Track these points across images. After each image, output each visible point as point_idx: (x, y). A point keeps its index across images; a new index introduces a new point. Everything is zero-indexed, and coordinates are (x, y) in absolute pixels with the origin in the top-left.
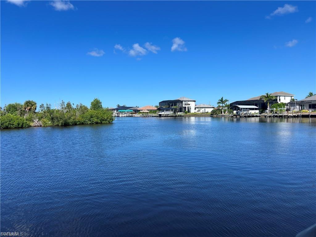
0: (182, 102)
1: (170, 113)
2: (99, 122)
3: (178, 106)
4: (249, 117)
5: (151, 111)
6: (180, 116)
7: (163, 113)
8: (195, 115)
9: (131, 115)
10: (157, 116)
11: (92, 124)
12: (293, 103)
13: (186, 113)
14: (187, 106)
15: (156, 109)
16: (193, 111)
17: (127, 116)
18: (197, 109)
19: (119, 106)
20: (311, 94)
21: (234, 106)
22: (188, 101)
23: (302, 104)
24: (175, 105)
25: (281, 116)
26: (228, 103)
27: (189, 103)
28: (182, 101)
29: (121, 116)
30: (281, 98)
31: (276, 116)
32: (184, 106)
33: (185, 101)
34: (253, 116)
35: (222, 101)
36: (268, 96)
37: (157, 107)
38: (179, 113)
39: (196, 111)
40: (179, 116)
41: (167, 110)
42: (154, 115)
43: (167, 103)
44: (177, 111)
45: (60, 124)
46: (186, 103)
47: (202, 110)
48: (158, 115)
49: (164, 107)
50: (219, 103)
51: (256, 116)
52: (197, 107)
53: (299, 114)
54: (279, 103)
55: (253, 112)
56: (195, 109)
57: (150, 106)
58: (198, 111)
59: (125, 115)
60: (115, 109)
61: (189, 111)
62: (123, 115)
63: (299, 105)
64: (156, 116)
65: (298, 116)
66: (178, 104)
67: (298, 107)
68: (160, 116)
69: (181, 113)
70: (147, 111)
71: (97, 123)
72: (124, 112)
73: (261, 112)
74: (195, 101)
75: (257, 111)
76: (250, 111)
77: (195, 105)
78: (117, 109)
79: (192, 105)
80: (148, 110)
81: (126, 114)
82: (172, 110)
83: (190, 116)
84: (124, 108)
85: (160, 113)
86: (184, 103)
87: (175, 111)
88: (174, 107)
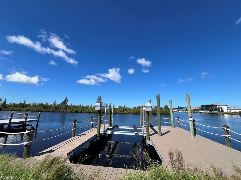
0: (216, 106)
1: (208, 111)
2: (167, 114)
3: (213, 108)
5: (197, 110)
6: (215, 113)
7: (203, 111)
8: (227, 113)
9: (185, 111)
11: (164, 114)
13: (220, 112)
15: (199, 109)
16: (225, 111)
18: (229, 110)
19: (179, 107)
22: (221, 105)
27: (222, 106)
28: (216, 105)
29: (179, 111)
32: (217, 108)
37: (199, 108)
38: (214, 112)
40: (214, 113)
41: (205, 110)
42: (198, 112)
43: (206, 106)
44: (213, 110)
46: (219, 106)
47: (233, 111)
49: (204, 108)
56: (227, 110)
57: (196, 108)
58: (230, 111)
59: (182, 111)
60: (176, 109)
61: (222, 111)
62: (181, 111)
66: (213, 107)
68: (201, 113)
69: (215, 112)
70: (193, 110)
71: (166, 114)
74: (227, 105)
77: (228, 107)
78: (178, 108)
79: (225, 108)
82: (210, 110)
83: (223, 114)
84: (182, 108)
85: (201, 111)
86: (217, 106)
87: (212, 110)
88: (211, 108)
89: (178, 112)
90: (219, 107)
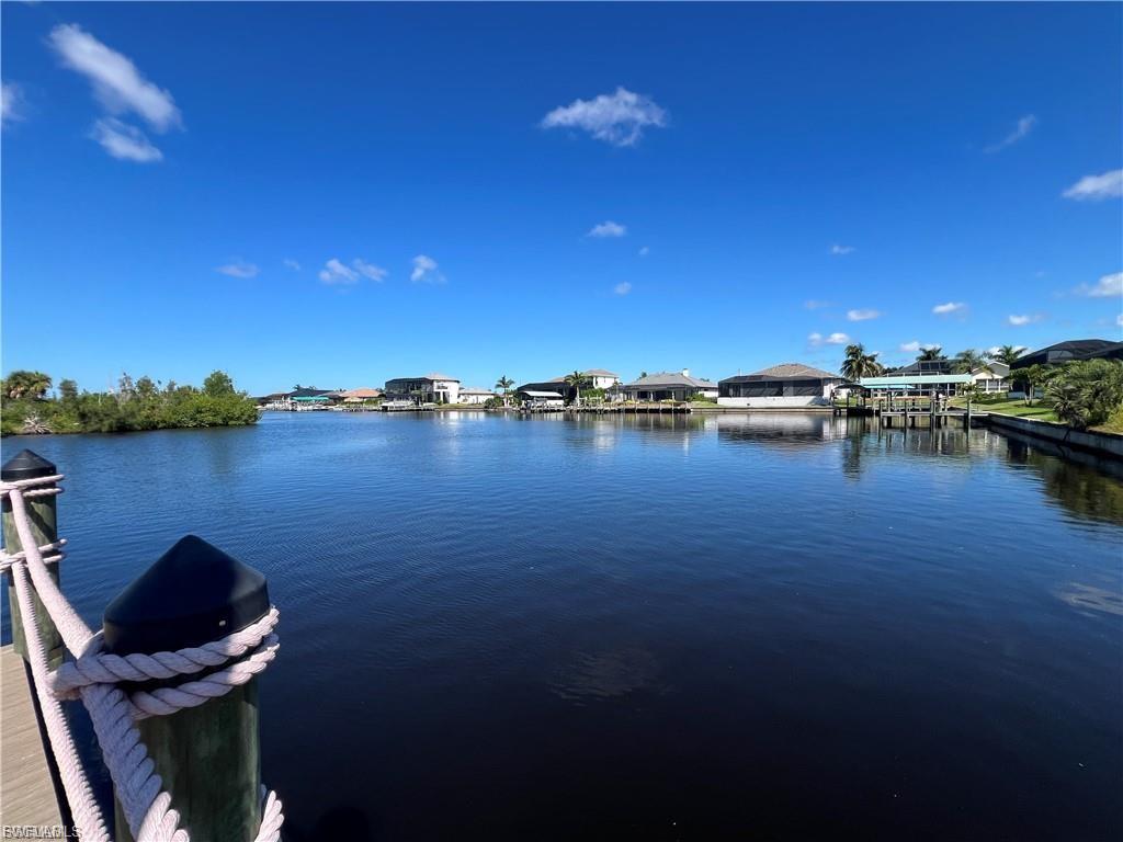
0: (431, 382)
1: (408, 404)
3: (425, 389)
4: (546, 411)
5: (370, 400)
6: (428, 410)
7: (391, 404)
8: (456, 408)
9: (324, 407)
10: (379, 410)
12: (613, 390)
13: (439, 404)
14: (441, 391)
15: (377, 394)
16: (453, 400)
17: (314, 410)
18: (461, 396)
21: (521, 394)
22: (444, 381)
23: (627, 390)
24: (419, 388)
25: (595, 411)
26: (513, 388)
27: (445, 384)
28: (433, 380)
29: (299, 409)
30: (599, 380)
31: (587, 411)
32: (435, 390)
33: (438, 381)
34: (553, 411)
35: (503, 383)
36: (576, 377)
37: (381, 391)
38: (425, 404)
39: (461, 400)
40: (424, 410)
41: (400, 398)
42: (374, 407)
43: (401, 385)
44: (423, 399)
45: (104, 429)
46: (440, 384)
47: (471, 400)
48: (381, 408)
49: (396, 392)
50: (498, 386)
51: (559, 411)
52: (462, 391)
53: (621, 407)
54: (596, 388)
55: (552, 403)
56: (458, 396)
58: (464, 401)
59: (310, 408)
60: (286, 395)
61: (446, 401)
62: (305, 408)
63: (624, 393)
64: (375, 410)
65: (619, 411)
66: (423, 386)
67: (621, 395)
68: (385, 409)
69: (428, 404)
70: (359, 400)
72: (307, 400)
73: (567, 405)
74: (458, 382)
75: (561, 402)
76: (549, 402)
77: (460, 389)
78: (292, 395)
79: (453, 390)
80: (362, 398)
81: (311, 406)
82: (413, 398)
83: (446, 412)
84: (310, 392)
85: (384, 404)
86: (435, 384)
87: (418, 400)
88: (416, 392)
89: (292, 410)
90: (439, 388)
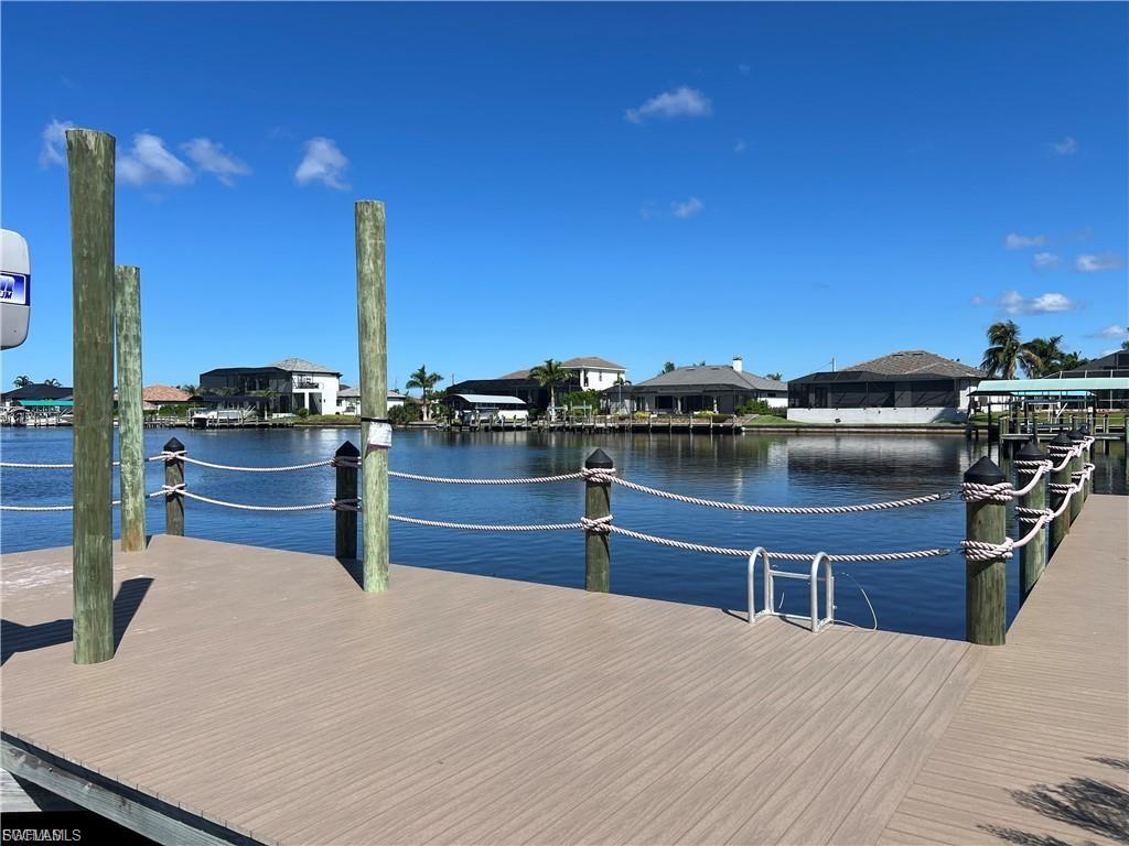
0: (288, 375)
1: (242, 414)
3: (274, 390)
4: (498, 429)
5: (169, 406)
6: (281, 426)
7: (212, 414)
8: (334, 423)
10: (190, 426)
12: (610, 394)
13: (303, 415)
14: (307, 392)
15: (185, 397)
16: (329, 408)
17: (59, 425)
18: (344, 402)
19: (24, 382)
20: (670, 367)
21: (452, 398)
22: (313, 374)
23: (638, 394)
24: (264, 386)
25: (580, 429)
26: (439, 387)
27: (316, 380)
28: (291, 373)
29: (31, 422)
30: (590, 375)
31: (568, 429)
32: (295, 391)
33: (301, 374)
34: (510, 429)
35: (421, 379)
36: (550, 369)
37: (191, 390)
38: (275, 416)
39: (341, 409)
40: (274, 426)
41: (228, 405)
42: (179, 422)
43: (231, 380)
44: (272, 407)
46: (304, 379)
48: (193, 423)
49: (220, 393)
50: (411, 384)
51: (519, 429)
52: (345, 393)
53: (626, 423)
54: (585, 389)
55: (508, 414)
56: (339, 402)
57: (165, 388)
58: (348, 410)
59: (52, 420)
61: (315, 409)
62: (43, 421)
63: (632, 398)
64: (183, 426)
65: (622, 430)
66: (273, 383)
67: (627, 402)
68: (201, 424)
69: (281, 415)
70: (150, 407)
72: (47, 407)
73: (531, 419)
74: (338, 375)
75: (522, 414)
76: (502, 413)
77: (342, 388)
78: (16, 397)
79: (328, 389)
80: (156, 403)
81: (54, 418)
82: (252, 404)
83: (316, 428)
84: (50, 391)
85: (202, 416)
86: (295, 378)
87: (263, 407)
88: (261, 393)
89: (17, 425)
90: (302, 386)
